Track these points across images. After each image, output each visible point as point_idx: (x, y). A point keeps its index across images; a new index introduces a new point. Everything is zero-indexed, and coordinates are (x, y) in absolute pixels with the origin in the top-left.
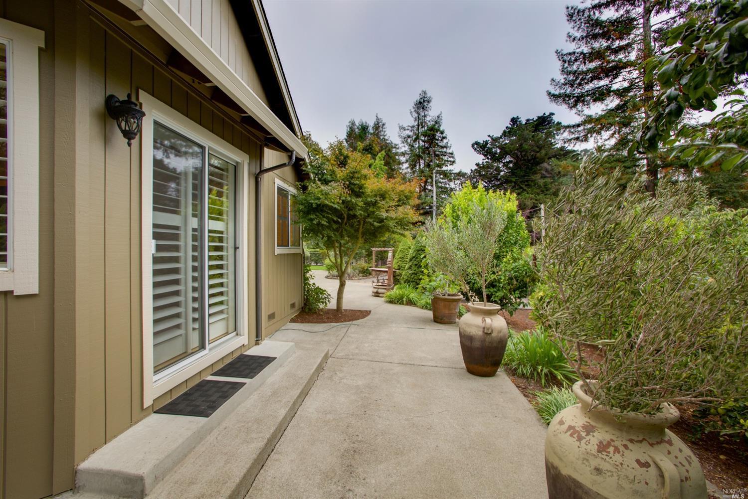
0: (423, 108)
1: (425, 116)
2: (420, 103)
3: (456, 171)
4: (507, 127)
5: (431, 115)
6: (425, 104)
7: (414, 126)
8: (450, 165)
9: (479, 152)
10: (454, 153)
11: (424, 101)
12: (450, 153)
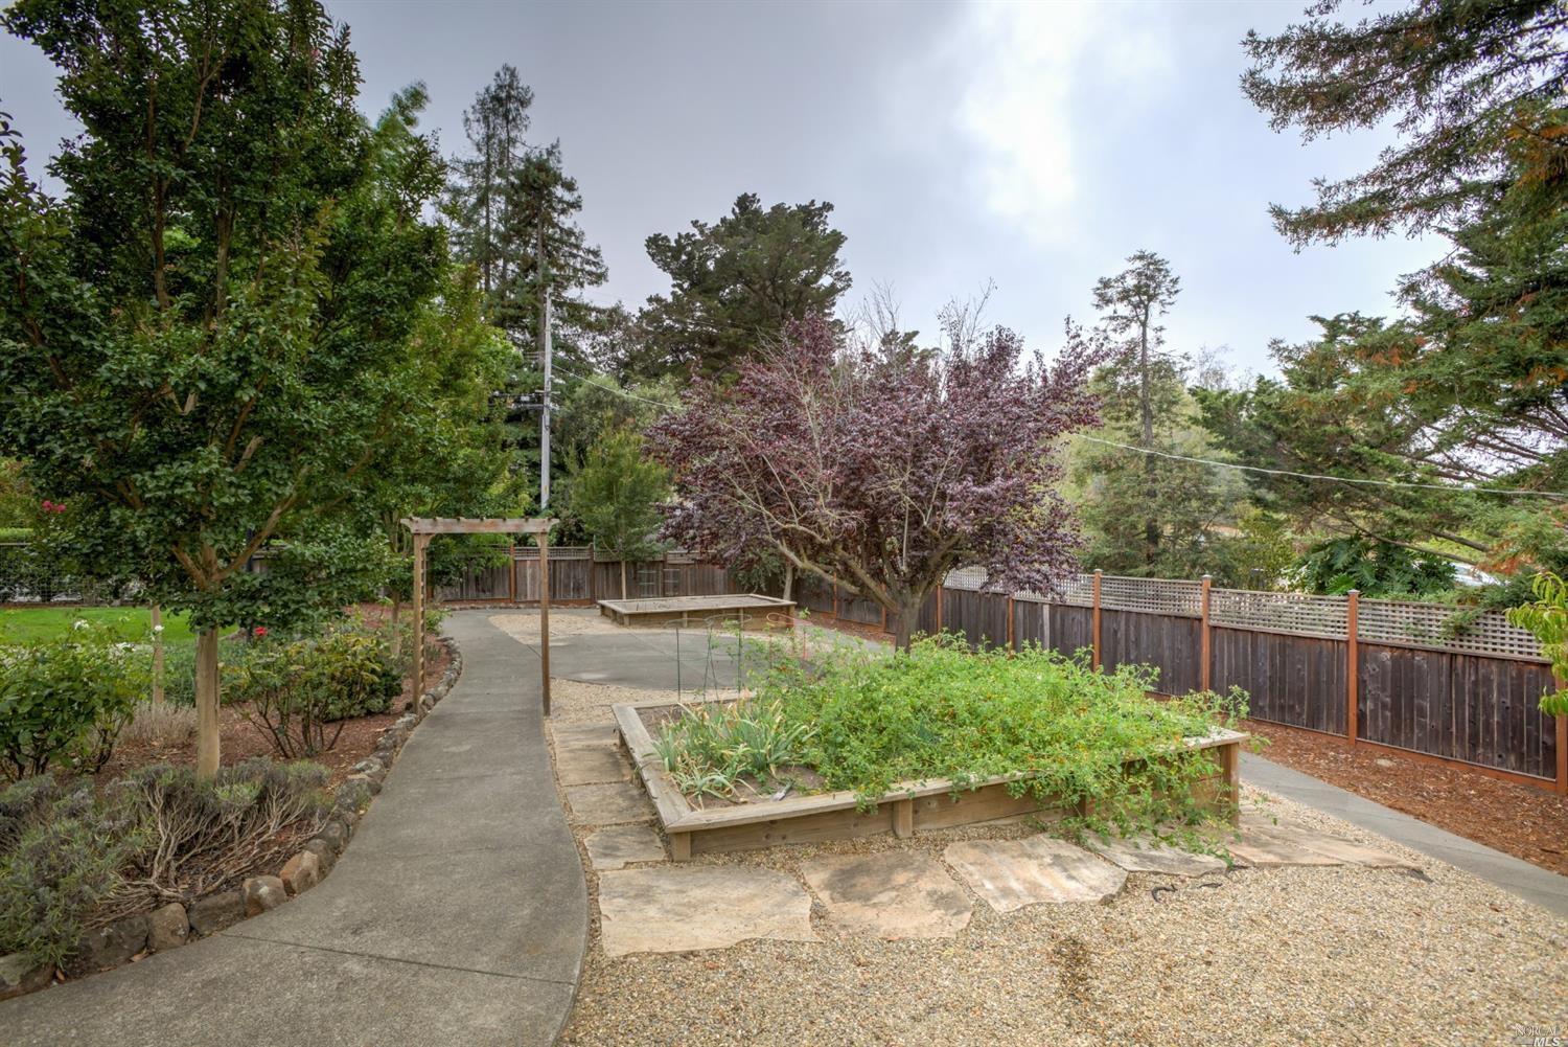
0: (505, 116)
1: (512, 141)
2: (496, 98)
3: (606, 303)
4: (723, 220)
5: (530, 141)
6: (512, 106)
7: (476, 165)
8: (591, 283)
9: (665, 267)
10: (602, 254)
11: (509, 97)
12: (589, 251)
